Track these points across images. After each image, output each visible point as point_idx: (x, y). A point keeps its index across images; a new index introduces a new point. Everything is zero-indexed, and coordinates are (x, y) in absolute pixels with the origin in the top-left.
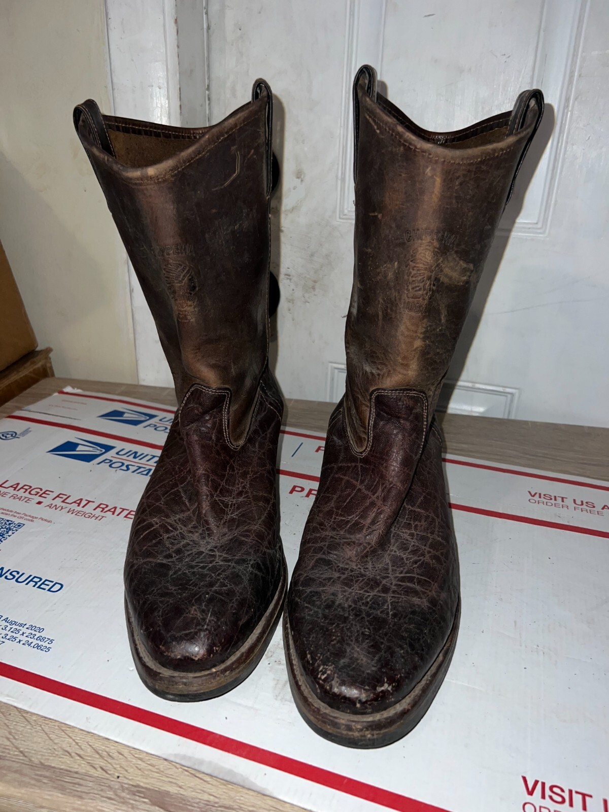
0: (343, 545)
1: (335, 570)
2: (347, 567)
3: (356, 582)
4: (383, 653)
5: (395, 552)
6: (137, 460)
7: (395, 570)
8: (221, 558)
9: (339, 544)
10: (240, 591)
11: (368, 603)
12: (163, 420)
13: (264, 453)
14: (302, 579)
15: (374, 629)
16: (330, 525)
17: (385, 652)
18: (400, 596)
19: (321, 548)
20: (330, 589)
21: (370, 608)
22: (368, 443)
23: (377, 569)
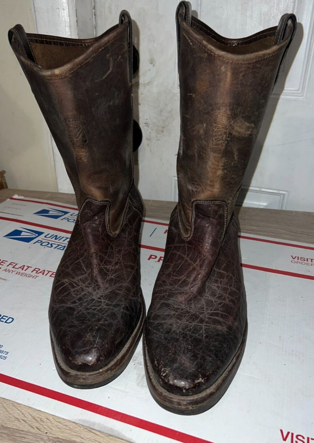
0: (177, 294)
1: (172, 309)
2: (179, 307)
3: (185, 316)
4: (199, 360)
5: (208, 297)
6: (57, 241)
7: (208, 308)
8: (105, 304)
9: (174, 294)
10: (116, 323)
11: (191, 329)
12: (73, 215)
13: (131, 238)
14: (153, 315)
15: (194, 345)
16: (169, 282)
17: (200, 360)
18: (210, 325)
19: (164, 296)
20: (169, 321)
21: (192, 333)
22: (191, 232)
23: (197, 308)
